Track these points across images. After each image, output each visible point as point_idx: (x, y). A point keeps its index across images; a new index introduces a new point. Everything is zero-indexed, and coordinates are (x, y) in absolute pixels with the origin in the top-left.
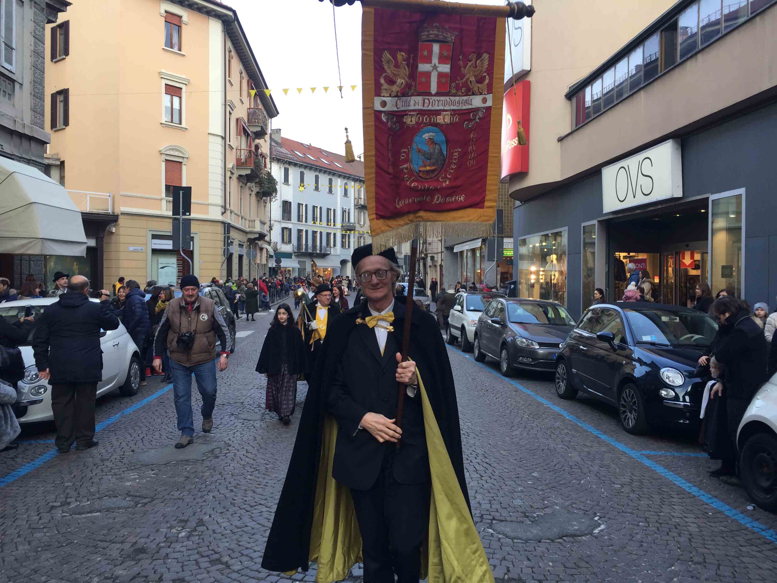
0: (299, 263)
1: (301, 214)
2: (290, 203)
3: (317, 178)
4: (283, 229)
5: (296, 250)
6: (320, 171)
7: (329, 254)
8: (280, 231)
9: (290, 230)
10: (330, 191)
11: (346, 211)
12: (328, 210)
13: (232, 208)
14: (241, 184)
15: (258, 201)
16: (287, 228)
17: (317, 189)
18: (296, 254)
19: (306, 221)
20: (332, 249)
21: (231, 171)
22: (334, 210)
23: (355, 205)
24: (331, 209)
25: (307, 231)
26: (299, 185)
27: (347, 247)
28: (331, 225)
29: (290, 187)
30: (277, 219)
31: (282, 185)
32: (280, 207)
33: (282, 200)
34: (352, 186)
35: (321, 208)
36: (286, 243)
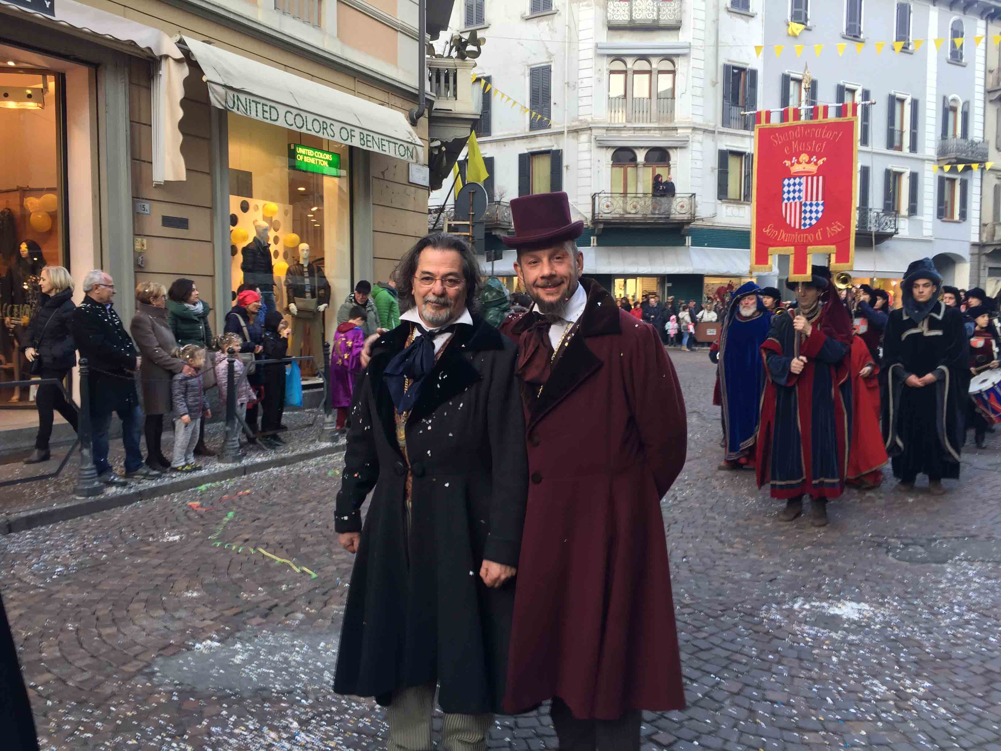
2: (754, 73)
4: (724, 156)
7: (889, 237)
8: (713, 161)
10: (903, 44)
11: (954, 110)
12: (894, 101)
16: (739, 154)
17: (853, 32)
20: (903, 222)
22: (915, 104)
23: (989, 92)
24: (902, 101)
26: (789, 19)
27: (957, 217)
28: (900, 148)
29: (752, 22)
30: (699, 121)
31: (724, 16)
32: (714, 84)
33: (723, 61)
34: (981, 31)
35: (866, 95)
36: (737, 201)
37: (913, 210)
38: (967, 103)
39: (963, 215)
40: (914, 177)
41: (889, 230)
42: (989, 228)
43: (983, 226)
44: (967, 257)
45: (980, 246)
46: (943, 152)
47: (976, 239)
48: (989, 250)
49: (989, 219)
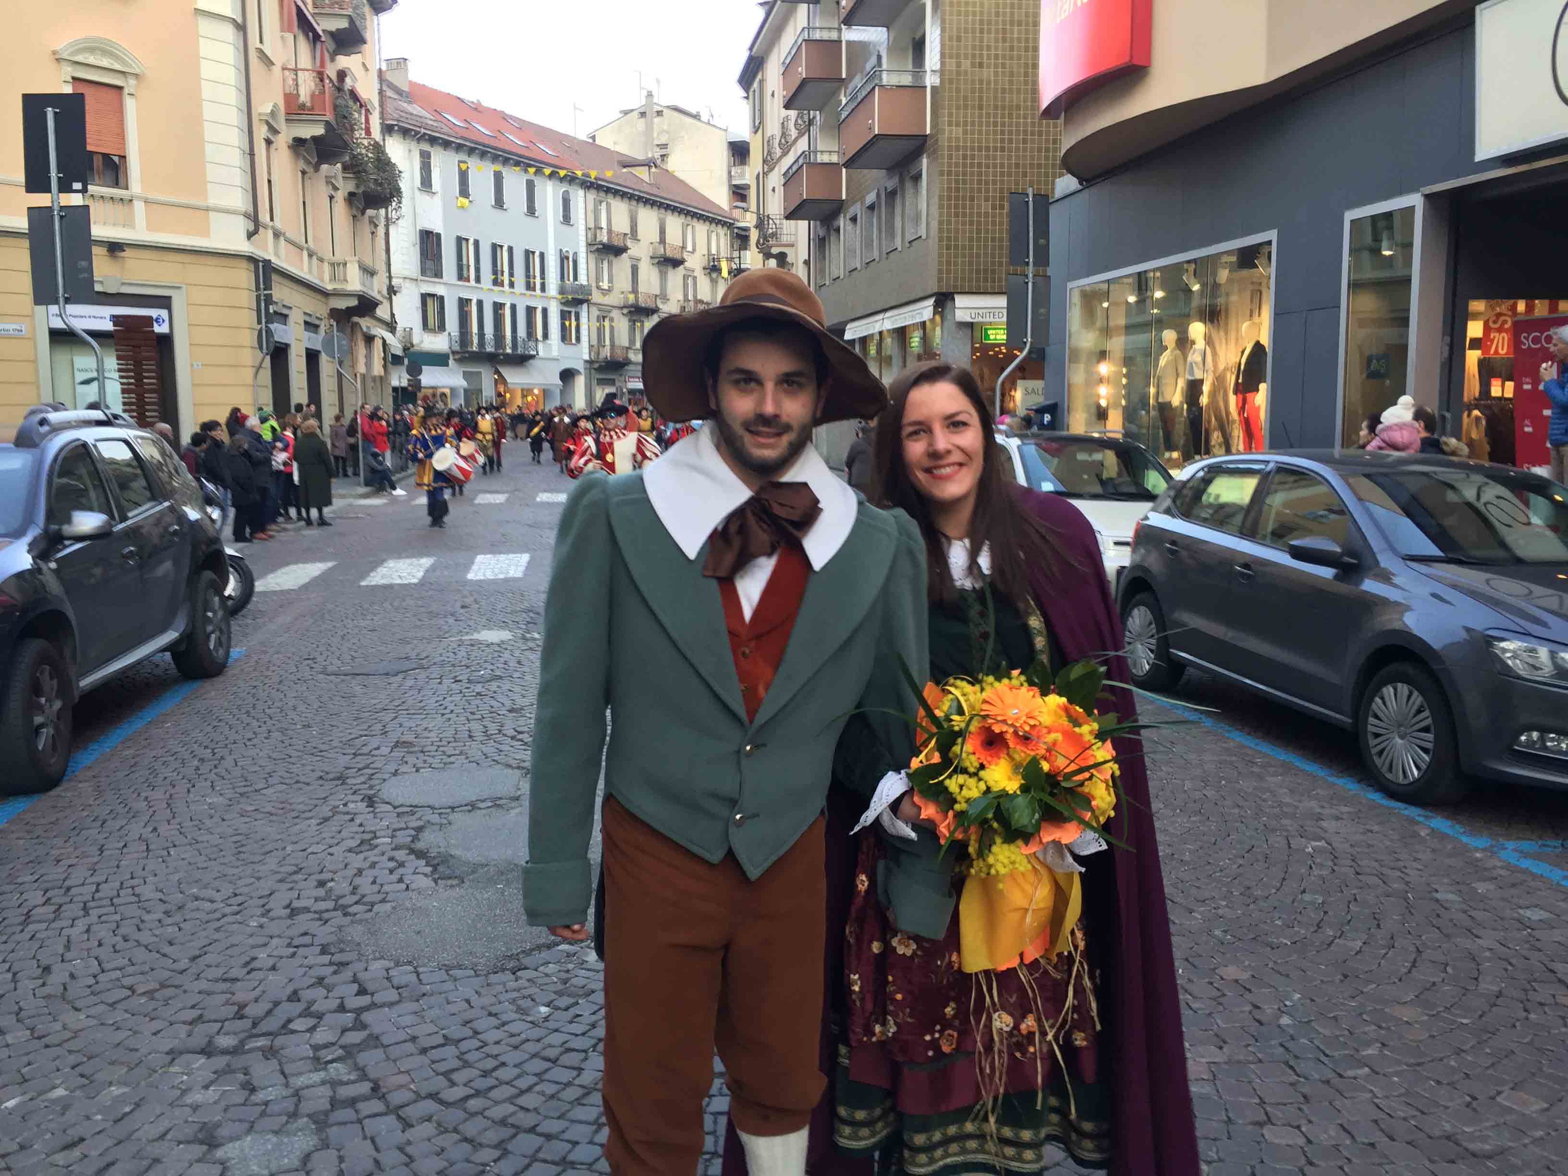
0: (464, 378)
1: (465, 262)
2: (438, 236)
3: (498, 178)
4: (425, 297)
5: (457, 348)
6: (506, 161)
7: (532, 357)
8: (418, 303)
9: (441, 299)
10: (531, 211)
11: (567, 258)
12: (528, 254)
13: (278, 223)
14: (302, 165)
15: (354, 217)
16: (433, 296)
17: (499, 203)
18: (457, 357)
19: (478, 280)
20: (540, 346)
21: (268, 123)
22: (542, 255)
23: (589, 245)
24: (533, 253)
25: (480, 303)
26: (458, 194)
27: (574, 341)
28: (534, 290)
29: (435, 197)
30: (407, 273)
31: (417, 192)
32: (414, 246)
33: (418, 228)
34: (581, 200)
35: (510, 249)
36: (433, 331)
37: (546, 336)
38: (575, 254)
39: (578, 339)
40: (545, 311)
41: (532, 353)
42: (595, 349)
43: (591, 347)
44: (582, 370)
45: (590, 362)
46: (562, 291)
47: (587, 357)
48: (596, 365)
49: (594, 342)
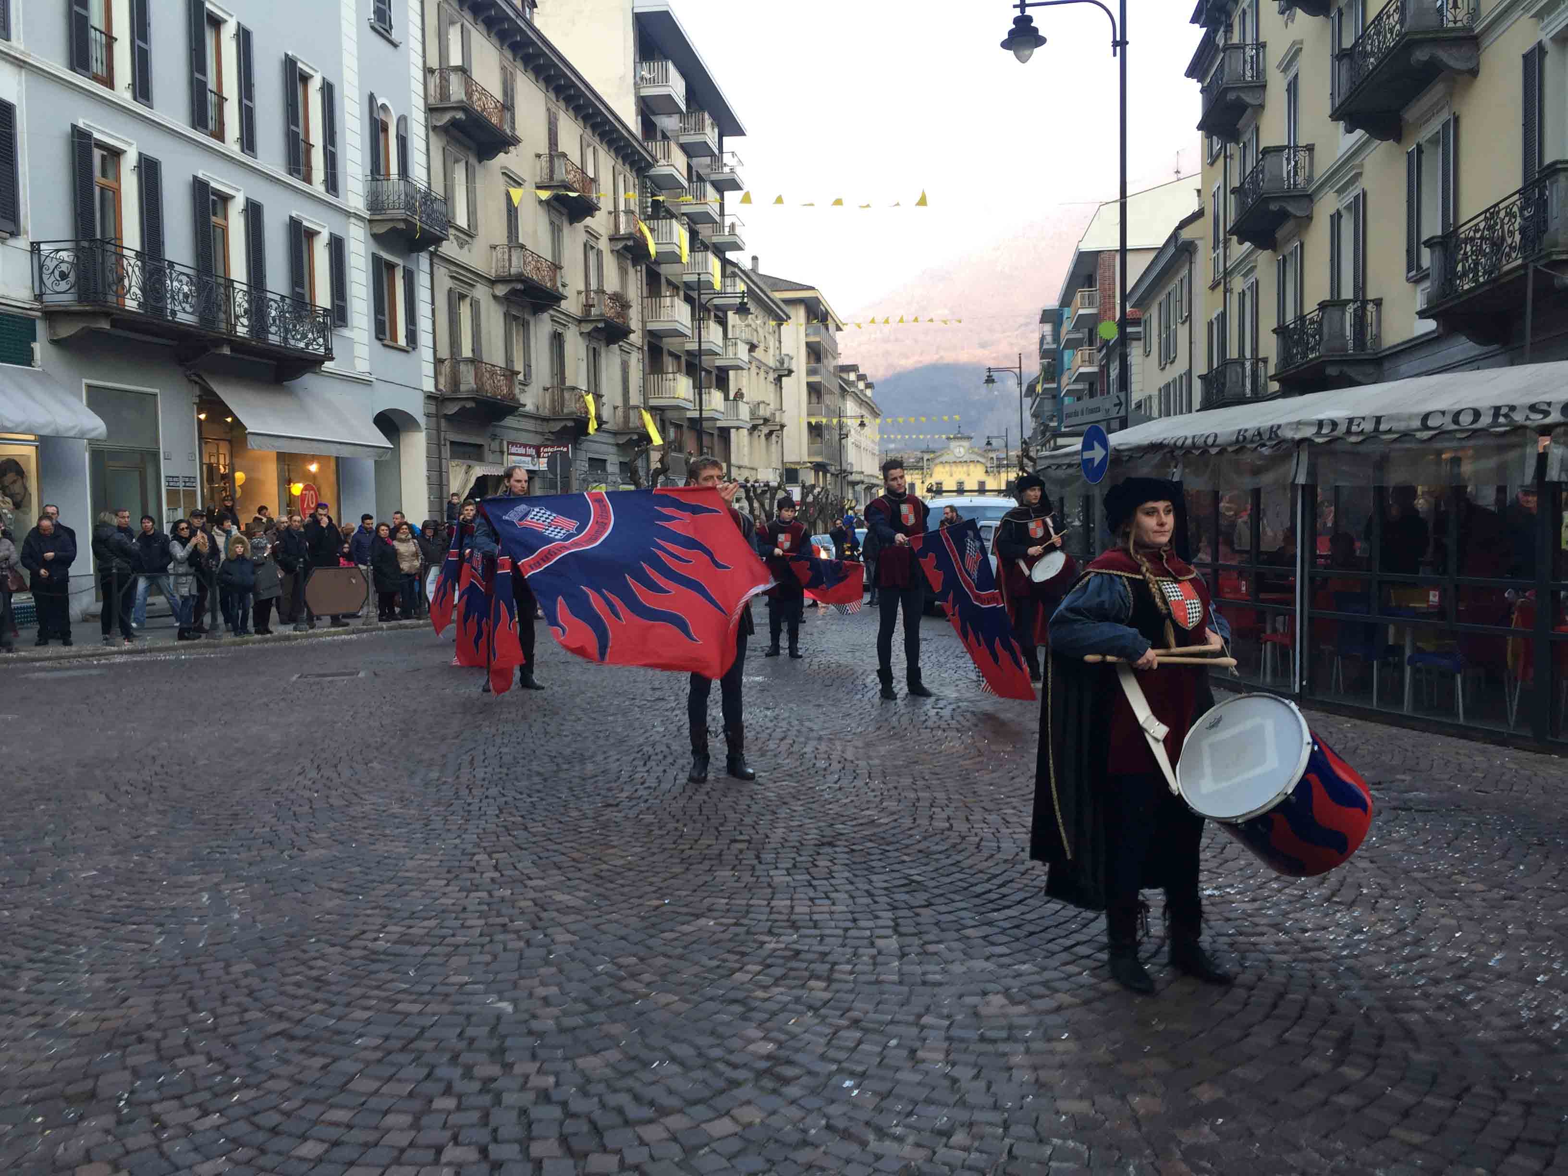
0: (93, 410)
1: (95, 17)
5: (63, 299)
7: (313, 365)
11: (385, 128)
12: (291, 68)
18: (66, 331)
19: (141, 91)
20: (330, 338)
22: (328, 90)
23: (430, 110)
24: (304, 80)
25: (149, 172)
27: (402, 341)
35: (243, 37)
37: (340, 314)
38: (403, 120)
39: (412, 337)
40: (337, 246)
42: (446, 368)
43: (438, 362)
44: (422, 420)
45: (438, 399)
46: (375, 203)
47: (429, 386)
48: (452, 409)
49: (444, 352)
